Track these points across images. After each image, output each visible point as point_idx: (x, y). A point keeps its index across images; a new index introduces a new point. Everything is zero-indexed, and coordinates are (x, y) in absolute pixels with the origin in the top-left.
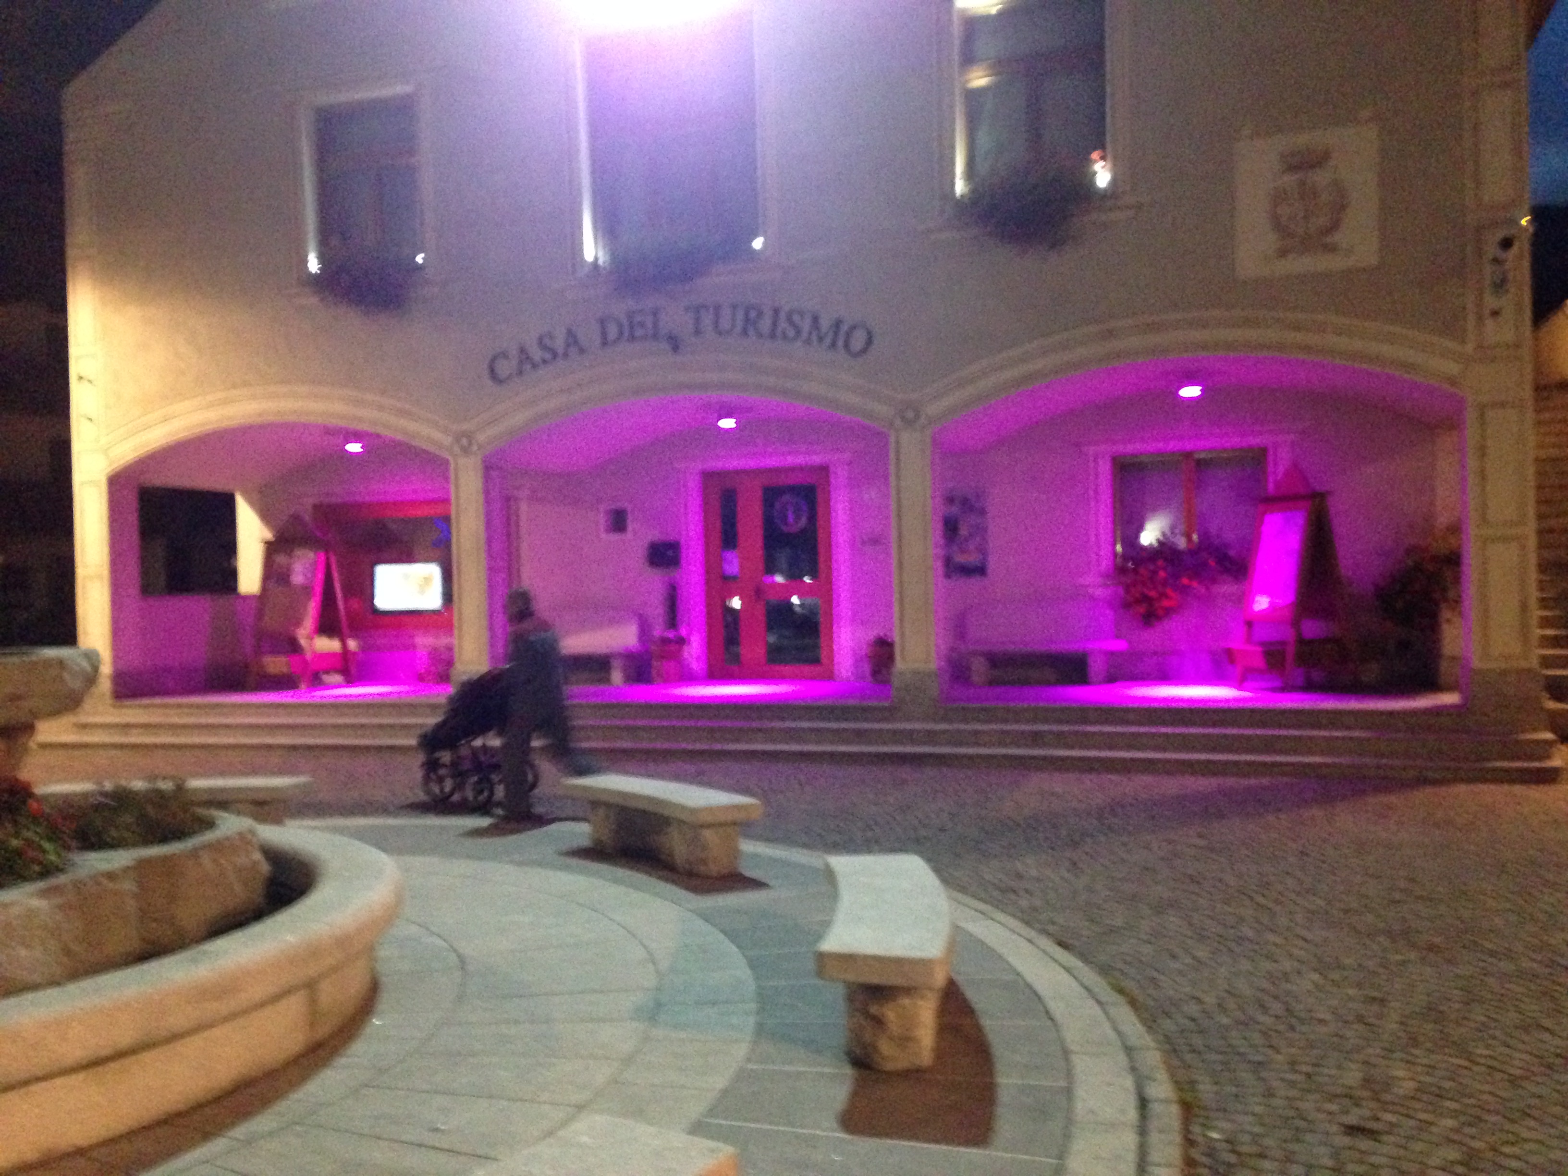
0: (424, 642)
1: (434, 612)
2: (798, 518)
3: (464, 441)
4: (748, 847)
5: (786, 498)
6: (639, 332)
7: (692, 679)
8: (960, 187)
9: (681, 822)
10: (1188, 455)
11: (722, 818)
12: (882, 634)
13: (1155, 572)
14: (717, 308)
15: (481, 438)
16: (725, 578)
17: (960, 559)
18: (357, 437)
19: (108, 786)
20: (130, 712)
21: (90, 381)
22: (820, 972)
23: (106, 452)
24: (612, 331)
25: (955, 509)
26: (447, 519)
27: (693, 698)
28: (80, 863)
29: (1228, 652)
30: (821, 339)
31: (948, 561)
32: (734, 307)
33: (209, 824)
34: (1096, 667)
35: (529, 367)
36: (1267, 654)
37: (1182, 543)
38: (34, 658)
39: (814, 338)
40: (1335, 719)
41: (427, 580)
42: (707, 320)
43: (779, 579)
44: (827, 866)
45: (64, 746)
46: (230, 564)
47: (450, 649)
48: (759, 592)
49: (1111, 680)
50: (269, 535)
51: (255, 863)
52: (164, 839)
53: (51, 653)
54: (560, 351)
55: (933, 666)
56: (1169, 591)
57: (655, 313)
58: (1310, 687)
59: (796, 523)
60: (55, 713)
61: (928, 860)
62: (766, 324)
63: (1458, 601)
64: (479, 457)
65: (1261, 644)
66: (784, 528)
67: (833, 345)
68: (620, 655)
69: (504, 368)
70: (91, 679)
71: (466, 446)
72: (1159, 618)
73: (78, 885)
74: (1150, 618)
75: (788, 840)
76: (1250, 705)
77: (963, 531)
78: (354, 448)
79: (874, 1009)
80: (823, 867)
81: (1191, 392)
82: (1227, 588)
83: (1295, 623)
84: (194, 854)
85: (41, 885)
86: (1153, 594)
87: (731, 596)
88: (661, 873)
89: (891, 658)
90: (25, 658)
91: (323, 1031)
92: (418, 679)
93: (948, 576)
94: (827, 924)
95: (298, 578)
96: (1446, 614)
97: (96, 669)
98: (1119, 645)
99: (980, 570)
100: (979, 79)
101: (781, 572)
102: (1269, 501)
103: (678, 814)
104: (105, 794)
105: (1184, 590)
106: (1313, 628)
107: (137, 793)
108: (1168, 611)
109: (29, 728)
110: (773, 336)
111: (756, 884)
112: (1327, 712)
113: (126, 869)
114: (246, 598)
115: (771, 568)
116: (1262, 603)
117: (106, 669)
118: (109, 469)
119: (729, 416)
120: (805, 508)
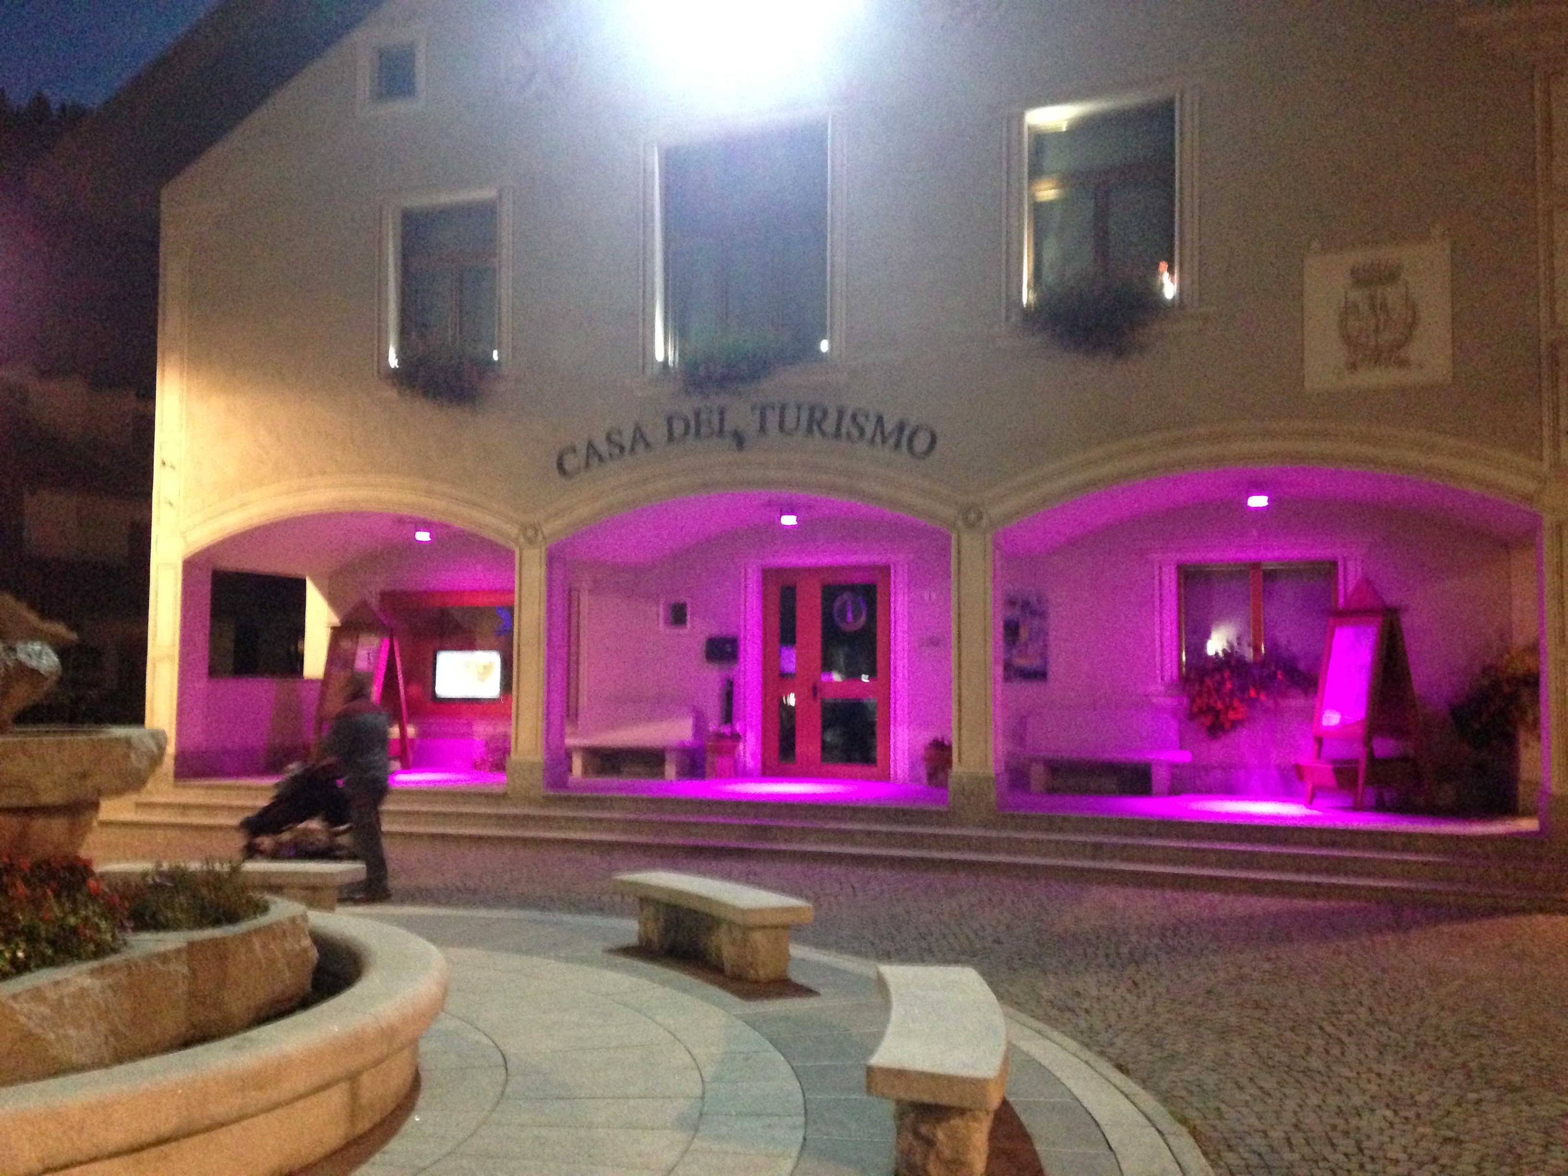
0: (482, 730)
1: (492, 701)
2: (856, 617)
3: (530, 533)
4: (797, 951)
5: (846, 596)
6: (704, 430)
7: (747, 776)
8: (1027, 296)
9: (731, 924)
10: (1256, 566)
11: (771, 920)
12: (940, 736)
13: (1221, 683)
14: (783, 408)
15: (547, 529)
16: (783, 676)
17: (1021, 662)
18: (426, 526)
19: (165, 866)
20: (191, 792)
21: (173, 467)
22: (870, 1088)
23: (183, 535)
24: (679, 428)
25: (1016, 612)
26: (511, 610)
27: (746, 795)
28: (133, 943)
29: (1297, 768)
30: (884, 441)
31: (1008, 666)
32: (799, 408)
33: (262, 908)
34: (1160, 777)
35: (596, 460)
36: (1338, 772)
37: (1249, 654)
38: (103, 736)
39: (878, 439)
40: (1409, 842)
41: (487, 668)
42: (773, 420)
43: (837, 677)
44: (878, 973)
45: (125, 824)
46: (296, 648)
47: (506, 737)
48: (815, 690)
49: (1173, 792)
50: (336, 621)
51: (305, 950)
52: (217, 922)
53: (119, 732)
54: (628, 445)
55: (991, 771)
56: (1236, 703)
57: (722, 413)
58: (1381, 807)
59: (854, 623)
60: (119, 792)
61: (983, 974)
62: (829, 425)
63: (1536, 723)
64: (543, 549)
65: (1333, 761)
66: (843, 626)
67: (897, 445)
68: (673, 749)
69: (570, 463)
70: (156, 760)
71: (531, 538)
72: (1225, 732)
73: (129, 967)
74: (1215, 730)
75: (840, 947)
76: (1318, 825)
77: (1024, 634)
78: (423, 536)
79: (924, 1129)
80: (874, 976)
81: (1258, 501)
82: (1297, 702)
83: (1367, 742)
84: (246, 938)
85: (94, 964)
86: (1220, 706)
87: (787, 694)
88: (710, 977)
89: (949, 762)
90: (94, 737)
91: (363, 1125)
92: (473, 767)
93: (1007, 679)
94: (878, 1037)
95: (362, 663)
96: (1523, 736)
97: (162, 749)
98: (1183, 757)
99: (1039, 675)
100: (1047, 192)
101: (840, 672)
102: (1342, 615)
103: (730, 916)
104: (161, 874)
105: (1252, 703)
106: (1385, 746)
107: (193, 874)
108: (1235, 724)
109: (95, 806)
110: (837, 435)
111: (805, 991)
112: (1400, 834)
113: (179, 951)
114: (312, 681)
115: (828, 666)
116: (1332, 719)
117: (171, 749)
118: (185, 552)
119: (792, 513)
120: (863, 606)
